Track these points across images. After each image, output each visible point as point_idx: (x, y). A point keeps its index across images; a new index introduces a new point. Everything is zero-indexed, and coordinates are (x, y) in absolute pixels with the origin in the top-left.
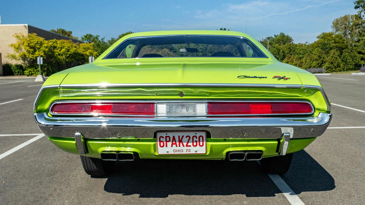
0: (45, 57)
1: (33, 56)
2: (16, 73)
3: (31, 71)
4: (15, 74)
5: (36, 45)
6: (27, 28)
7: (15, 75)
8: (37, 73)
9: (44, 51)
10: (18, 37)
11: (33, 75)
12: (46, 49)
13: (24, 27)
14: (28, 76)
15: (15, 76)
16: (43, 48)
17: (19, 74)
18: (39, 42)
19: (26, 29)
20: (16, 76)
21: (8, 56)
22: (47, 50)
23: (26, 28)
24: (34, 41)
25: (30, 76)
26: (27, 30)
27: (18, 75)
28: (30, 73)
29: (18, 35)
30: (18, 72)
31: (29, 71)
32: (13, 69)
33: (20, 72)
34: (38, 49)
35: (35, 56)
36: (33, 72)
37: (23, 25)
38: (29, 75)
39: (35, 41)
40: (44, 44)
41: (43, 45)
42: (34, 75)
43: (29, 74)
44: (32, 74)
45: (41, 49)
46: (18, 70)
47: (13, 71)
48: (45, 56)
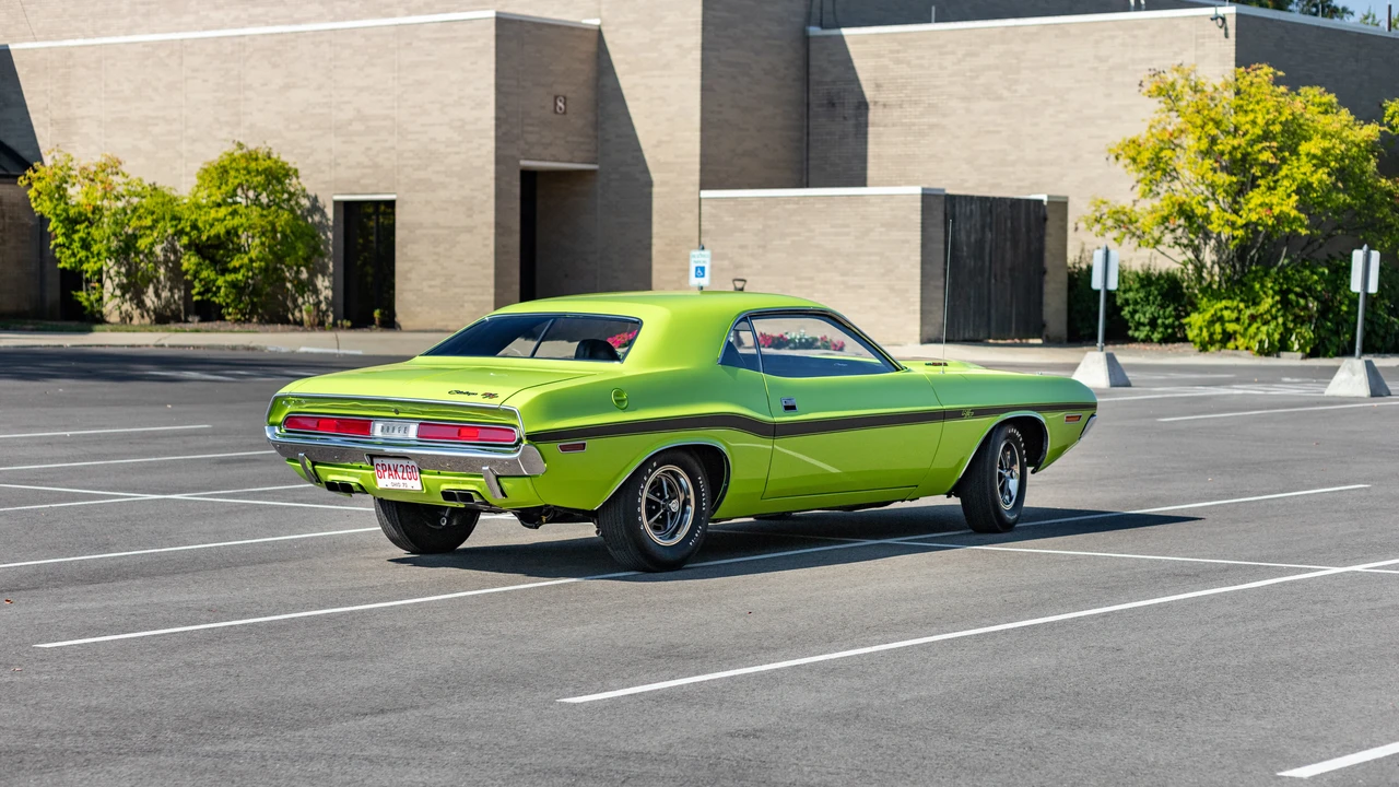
0: (1302, 226)
1: (1233, 217)
2: (1139, 325)
3: (1221, 319)
4: (1136, 334)
5: (1258, 147)
6: (1232, 32)
7: (1133, 340)
8: (1252, 329)
9: (1304, 189)
10: (1167, 93)
11: (1231, 345)
12: (1313, 173)
13: (1214, 27)
14: (1204, 348)
15: (1134, 346)
16: (1297, 168)
17: (1156, 336)
18: (1277, 128)
19: (1226, 36)
20: (1142, 346)
21: (1097, 221)
22: (1321, 176)
23: (1223, 31)
24: (1251, 116)
25: (1213, 349)
26: (1229, 47)
27: (1148, 340)
28: (1218, 328)
29: (1170, 78)
30: (1153, 323)
31: (1208, 316)
32: (1127, 302)
33: (1160, 321)
34: (1271, 169)
35: (1240, 222)
36: (1231, 327)
37: (1210, 11)
38: (1212, 342)
39: (1254, 123)
40: (1307, 139)
41: (1304, 148)
42: (1241, 341)
43: (1211, 335)
44: (1228, 337)
45: (1285, 171)
46: (1150, 310)
47: (1125, 312)
48: (1303, 216)
